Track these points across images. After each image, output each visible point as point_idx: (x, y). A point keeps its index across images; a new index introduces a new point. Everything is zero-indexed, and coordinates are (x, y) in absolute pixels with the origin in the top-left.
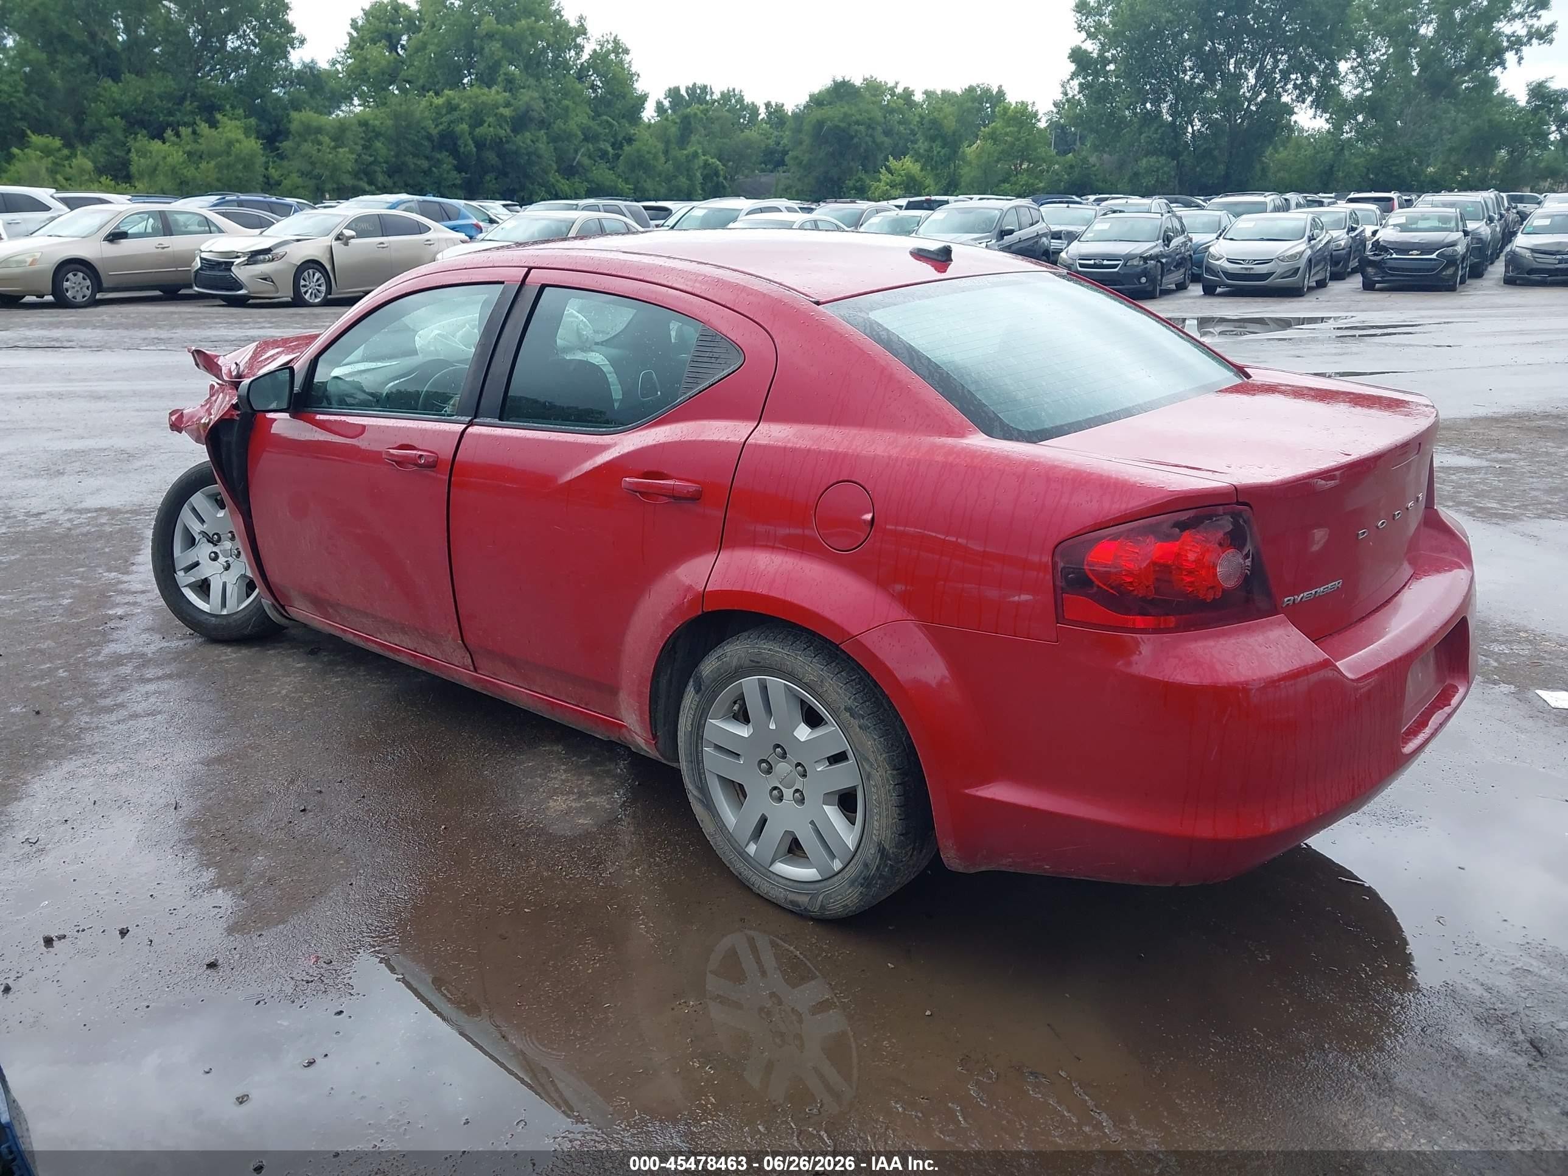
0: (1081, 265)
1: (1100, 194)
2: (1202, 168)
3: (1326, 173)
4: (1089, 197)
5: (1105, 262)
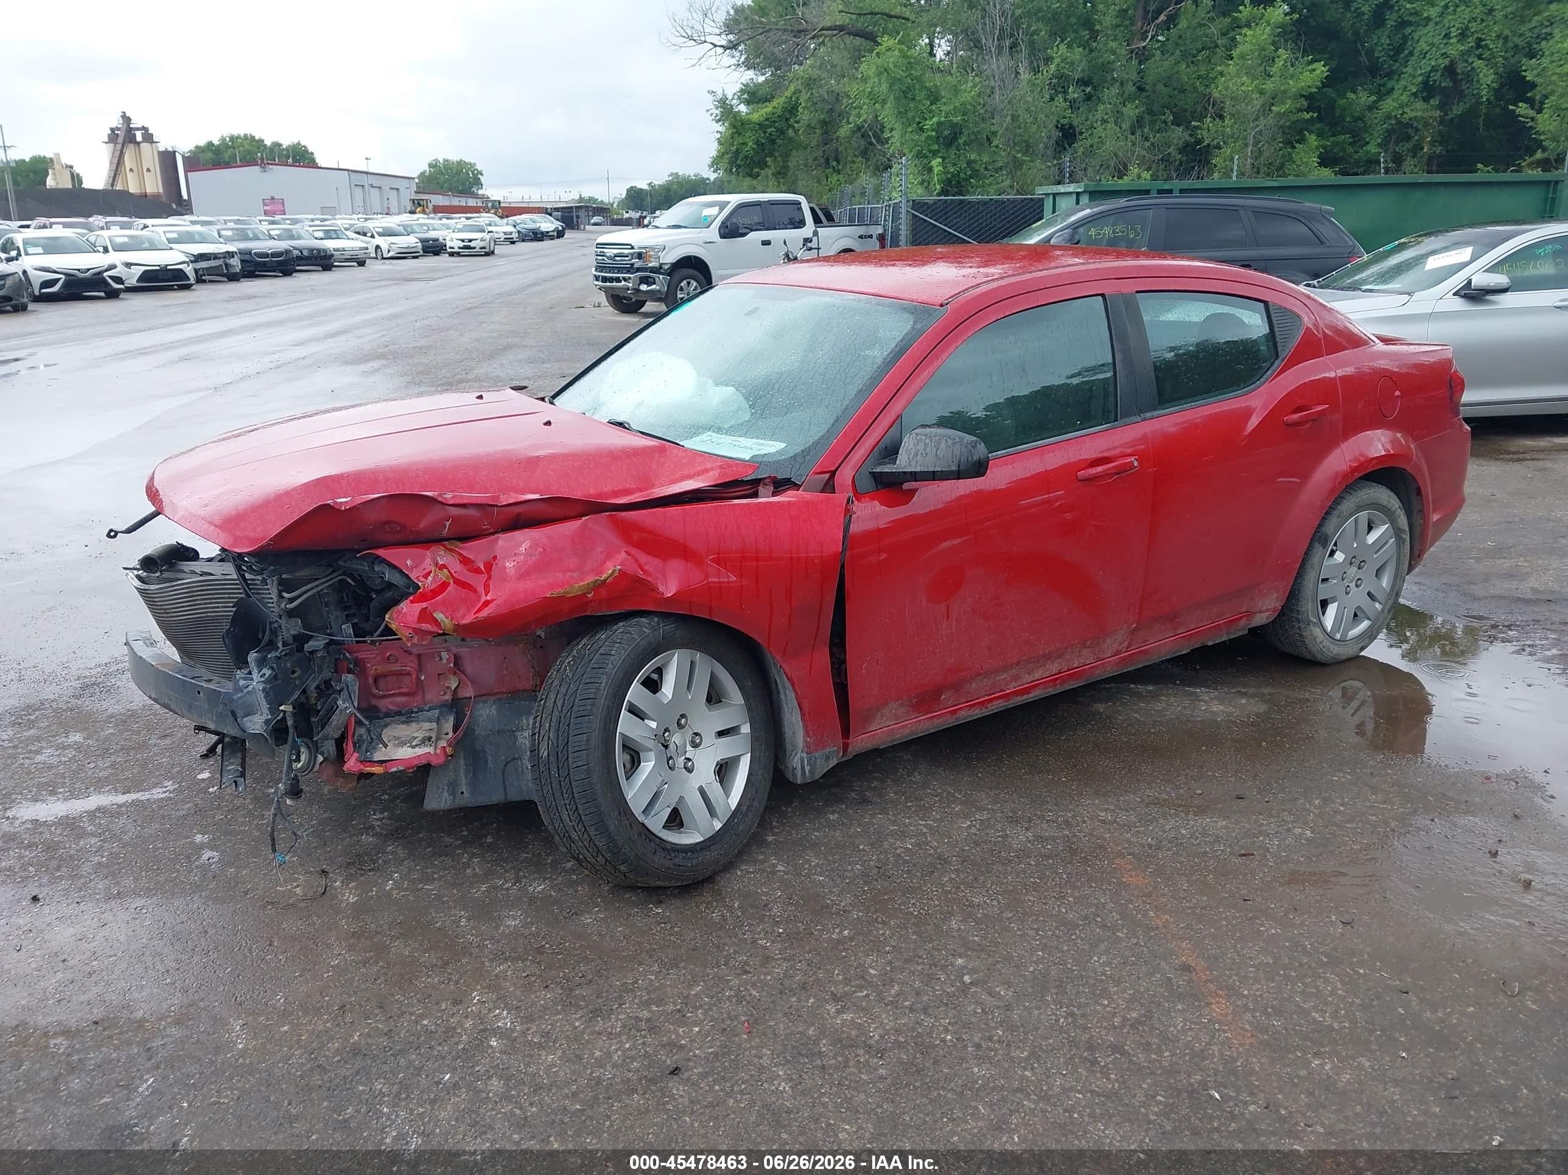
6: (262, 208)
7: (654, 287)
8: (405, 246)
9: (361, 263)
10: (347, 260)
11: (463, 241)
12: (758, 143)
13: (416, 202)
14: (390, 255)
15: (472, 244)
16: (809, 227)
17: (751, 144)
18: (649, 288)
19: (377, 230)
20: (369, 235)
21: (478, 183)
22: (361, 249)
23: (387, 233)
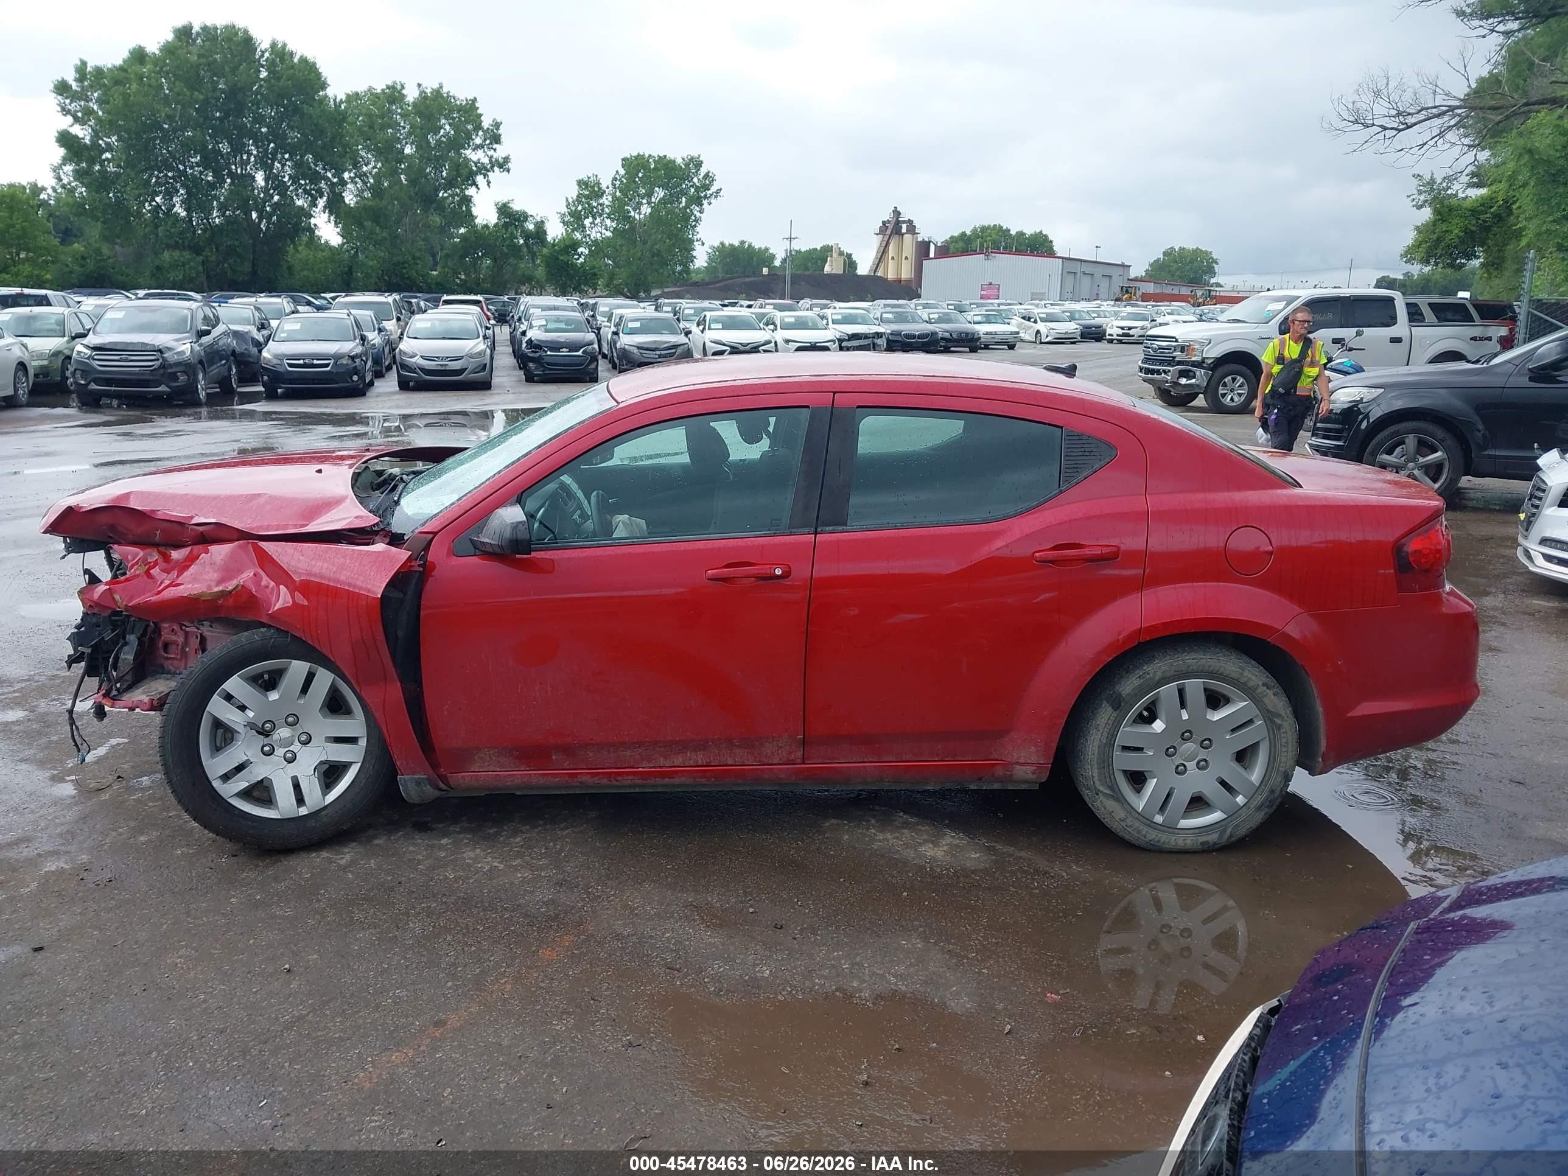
0: (291, 365)
1: (149, 289)
2: (229, 264)
3: (346, 273)
4: (138, 291)
5: (315, 362)
6: (979, 293)
7: (1193, 381)
8: (1064, 332)
9: (1012, 347)
10: (997, 343)
11: (1122, 328)
12: (1466, 231)
13: (1124, 289)
14: (1048, 340)
15: (1131, 332)
16: (1402, 328)
17: (1456, 231)
18: (1188, 382)
19: (1041, 315)
20: (1032, 320)
21: (1212, 272)
22: (1012, 333)
23: (1050, 319)
